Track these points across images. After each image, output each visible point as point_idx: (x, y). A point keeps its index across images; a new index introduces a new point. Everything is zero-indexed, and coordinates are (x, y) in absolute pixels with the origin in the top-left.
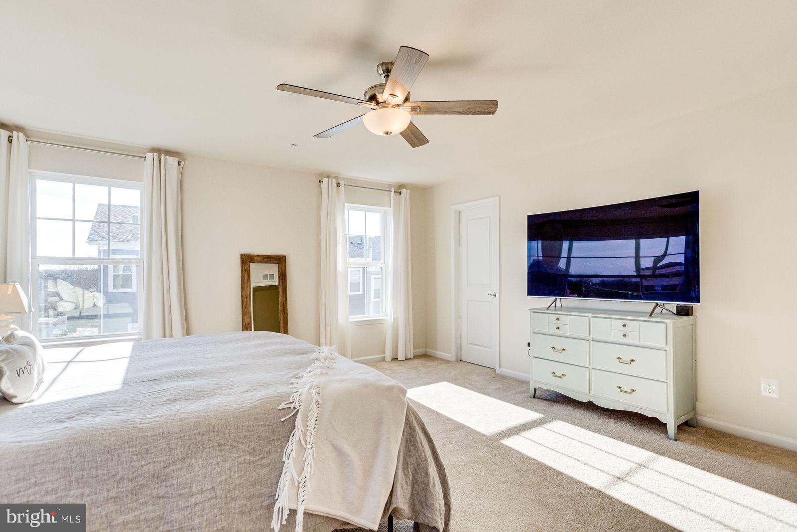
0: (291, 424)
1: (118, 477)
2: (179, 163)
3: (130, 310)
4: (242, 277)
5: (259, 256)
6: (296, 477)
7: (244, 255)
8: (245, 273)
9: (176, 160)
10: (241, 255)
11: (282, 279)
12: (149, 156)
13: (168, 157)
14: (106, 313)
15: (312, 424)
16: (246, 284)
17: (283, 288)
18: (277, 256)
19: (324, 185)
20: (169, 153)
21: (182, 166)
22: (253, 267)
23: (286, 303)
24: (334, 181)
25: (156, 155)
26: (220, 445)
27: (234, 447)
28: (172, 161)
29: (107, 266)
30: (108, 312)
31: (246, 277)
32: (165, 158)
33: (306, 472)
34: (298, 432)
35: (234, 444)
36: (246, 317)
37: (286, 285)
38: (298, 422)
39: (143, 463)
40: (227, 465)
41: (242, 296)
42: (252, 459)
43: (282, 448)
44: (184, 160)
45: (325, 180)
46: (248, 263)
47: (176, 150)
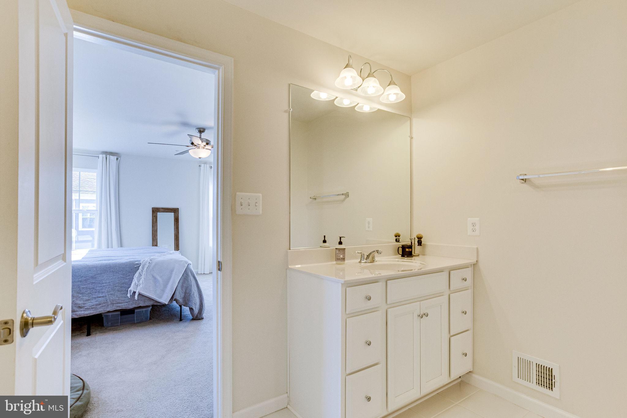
0: (138, 268)
1: (81, 276)
2: (117, 159)
3: (91, 239)
4: (153, 220)
5: (163, 208)
6: (137, 282)
7: (154, 208)
8: (154, 218)
9: (116, 157)
10: (152, 208)
11: (176, 221)
12: (101, 156)
13: (111, 156)
14: (77, 240)
15: (145, 269)
16: (155, 224)
17: (176, 226)
18: (173, 208)
19: (202, 168)
20: (112, 154)
21: (118, 160)
22: (159, 215)
23: (178, 234)
24: (208, 166)
25: (104, 156)
26: (113, 271)
27: (117, 272)
28: (113, 158)
29: (78, 214)
30: (78, 239)
31: (155, 220)
32: (109, 157)
33: (141, 282)
34: (139, 271)
35: (118, 272)
36: (154, 242)
37: (178, 225)
38: (140, 268)
39: (89, 273)
40: (114, 277)
41: (152, 230)
42: (123, 276)
43: (134, 275)
44: (120, 157)
45: (202, 165)
46: (156, 213)
47: (116, 152)
